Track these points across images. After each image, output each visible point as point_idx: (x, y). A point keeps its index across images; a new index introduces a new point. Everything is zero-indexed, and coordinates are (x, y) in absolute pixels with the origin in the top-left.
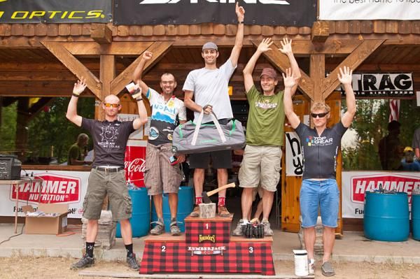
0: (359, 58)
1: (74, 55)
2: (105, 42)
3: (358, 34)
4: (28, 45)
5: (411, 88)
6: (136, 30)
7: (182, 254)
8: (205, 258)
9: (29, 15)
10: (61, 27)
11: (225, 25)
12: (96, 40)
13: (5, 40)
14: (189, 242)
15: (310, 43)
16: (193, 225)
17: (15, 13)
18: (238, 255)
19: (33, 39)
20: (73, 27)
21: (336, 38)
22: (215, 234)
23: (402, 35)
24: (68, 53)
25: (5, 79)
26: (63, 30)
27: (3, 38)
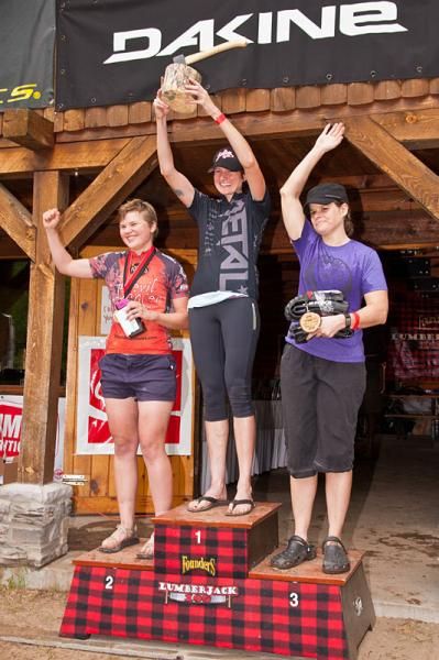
6: (97, 116)
7: (146, 599)
8: (193, 611)
11: (270, 89)
14: (161, 570)
18: (265, 610)
22: (216, 557)
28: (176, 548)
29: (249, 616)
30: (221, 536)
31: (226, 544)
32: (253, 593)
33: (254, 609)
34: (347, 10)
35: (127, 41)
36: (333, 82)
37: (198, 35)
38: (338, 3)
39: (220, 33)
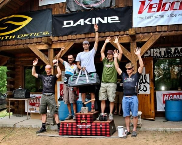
0: (151, 43)
3: (150, 33)
4: (23, 47)
6: (61, 38)
7: (74, 128)
8: (83, 129)
9: (23, 36)
10: (34, 39)
13: (16, 46)
14: (77, 123)
15: (130, 38)
17: (19, 36)
18: (96, 128)
19: (25, 45)
20: (39, 39)
21: (141, 35)
22: (87, 120)
23: (169, 31)
24: (37, 49)
27: (15, 45)
28: (80, 119)
30: (88, 116)
33: (94, 128)
34: (109, 18)
36: (107, 32)
37: (80, 22)
38: (107, 16)
39: (85, 22)
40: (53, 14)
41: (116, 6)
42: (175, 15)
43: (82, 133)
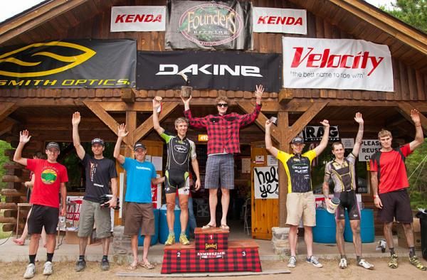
0: (311, 115)
1: (107, 111)
2: (130, 102)
3: (310, 98)
4: (73, 104)
5: (338, 136)
6: (153, 93)
7: (193, 259)
8: (210, 261)
9: (75, 82)
10: (97, 91)
11: (218, 90)
12: (124, 100)
13: (57, 101)
14: (198, 249)
15: (278, 103)
16: (201, 236)
17: (65, 81)
18: (235, 258)
19: (77, 100)
20: (106, 90)
21: (295, 101)
22: (217, 243)
23: (339, 99)
24: (102, 110)
25: (49, 129)
26: (99, 93)
27: (55, 99)
28: (203, 241)
29: (229, 260)
30: (219, 236)
31: (220, 239)
32: (230, 253)
33: (231, 258)
34: (244, 68)
35: (165, 68)
36: (239, 90)
37: (192, 69)
38: (241, 64)
39: (200, 69)
40: (139, 49)
41: (254, 50)
42: (348, 76)
43: (208, 268)
